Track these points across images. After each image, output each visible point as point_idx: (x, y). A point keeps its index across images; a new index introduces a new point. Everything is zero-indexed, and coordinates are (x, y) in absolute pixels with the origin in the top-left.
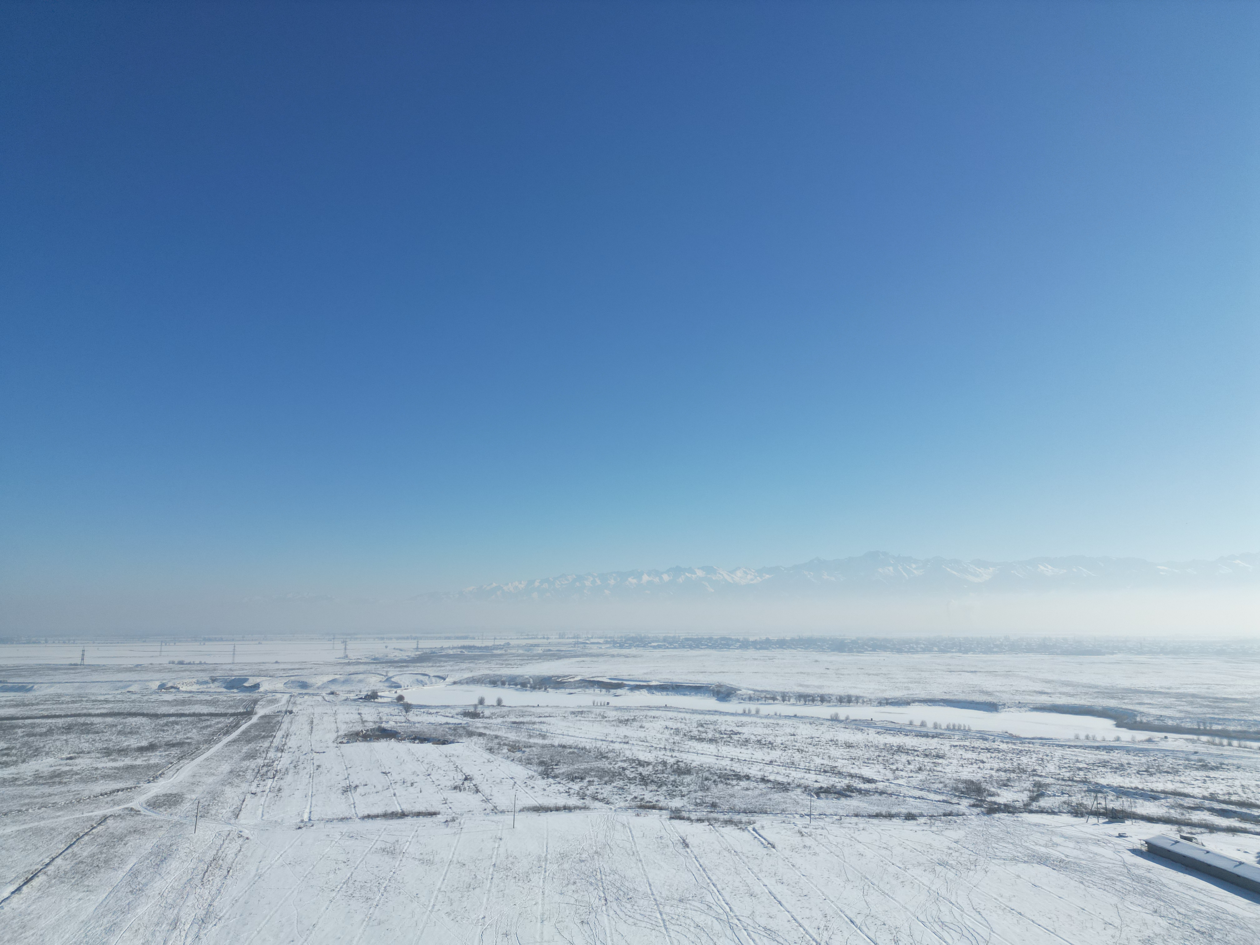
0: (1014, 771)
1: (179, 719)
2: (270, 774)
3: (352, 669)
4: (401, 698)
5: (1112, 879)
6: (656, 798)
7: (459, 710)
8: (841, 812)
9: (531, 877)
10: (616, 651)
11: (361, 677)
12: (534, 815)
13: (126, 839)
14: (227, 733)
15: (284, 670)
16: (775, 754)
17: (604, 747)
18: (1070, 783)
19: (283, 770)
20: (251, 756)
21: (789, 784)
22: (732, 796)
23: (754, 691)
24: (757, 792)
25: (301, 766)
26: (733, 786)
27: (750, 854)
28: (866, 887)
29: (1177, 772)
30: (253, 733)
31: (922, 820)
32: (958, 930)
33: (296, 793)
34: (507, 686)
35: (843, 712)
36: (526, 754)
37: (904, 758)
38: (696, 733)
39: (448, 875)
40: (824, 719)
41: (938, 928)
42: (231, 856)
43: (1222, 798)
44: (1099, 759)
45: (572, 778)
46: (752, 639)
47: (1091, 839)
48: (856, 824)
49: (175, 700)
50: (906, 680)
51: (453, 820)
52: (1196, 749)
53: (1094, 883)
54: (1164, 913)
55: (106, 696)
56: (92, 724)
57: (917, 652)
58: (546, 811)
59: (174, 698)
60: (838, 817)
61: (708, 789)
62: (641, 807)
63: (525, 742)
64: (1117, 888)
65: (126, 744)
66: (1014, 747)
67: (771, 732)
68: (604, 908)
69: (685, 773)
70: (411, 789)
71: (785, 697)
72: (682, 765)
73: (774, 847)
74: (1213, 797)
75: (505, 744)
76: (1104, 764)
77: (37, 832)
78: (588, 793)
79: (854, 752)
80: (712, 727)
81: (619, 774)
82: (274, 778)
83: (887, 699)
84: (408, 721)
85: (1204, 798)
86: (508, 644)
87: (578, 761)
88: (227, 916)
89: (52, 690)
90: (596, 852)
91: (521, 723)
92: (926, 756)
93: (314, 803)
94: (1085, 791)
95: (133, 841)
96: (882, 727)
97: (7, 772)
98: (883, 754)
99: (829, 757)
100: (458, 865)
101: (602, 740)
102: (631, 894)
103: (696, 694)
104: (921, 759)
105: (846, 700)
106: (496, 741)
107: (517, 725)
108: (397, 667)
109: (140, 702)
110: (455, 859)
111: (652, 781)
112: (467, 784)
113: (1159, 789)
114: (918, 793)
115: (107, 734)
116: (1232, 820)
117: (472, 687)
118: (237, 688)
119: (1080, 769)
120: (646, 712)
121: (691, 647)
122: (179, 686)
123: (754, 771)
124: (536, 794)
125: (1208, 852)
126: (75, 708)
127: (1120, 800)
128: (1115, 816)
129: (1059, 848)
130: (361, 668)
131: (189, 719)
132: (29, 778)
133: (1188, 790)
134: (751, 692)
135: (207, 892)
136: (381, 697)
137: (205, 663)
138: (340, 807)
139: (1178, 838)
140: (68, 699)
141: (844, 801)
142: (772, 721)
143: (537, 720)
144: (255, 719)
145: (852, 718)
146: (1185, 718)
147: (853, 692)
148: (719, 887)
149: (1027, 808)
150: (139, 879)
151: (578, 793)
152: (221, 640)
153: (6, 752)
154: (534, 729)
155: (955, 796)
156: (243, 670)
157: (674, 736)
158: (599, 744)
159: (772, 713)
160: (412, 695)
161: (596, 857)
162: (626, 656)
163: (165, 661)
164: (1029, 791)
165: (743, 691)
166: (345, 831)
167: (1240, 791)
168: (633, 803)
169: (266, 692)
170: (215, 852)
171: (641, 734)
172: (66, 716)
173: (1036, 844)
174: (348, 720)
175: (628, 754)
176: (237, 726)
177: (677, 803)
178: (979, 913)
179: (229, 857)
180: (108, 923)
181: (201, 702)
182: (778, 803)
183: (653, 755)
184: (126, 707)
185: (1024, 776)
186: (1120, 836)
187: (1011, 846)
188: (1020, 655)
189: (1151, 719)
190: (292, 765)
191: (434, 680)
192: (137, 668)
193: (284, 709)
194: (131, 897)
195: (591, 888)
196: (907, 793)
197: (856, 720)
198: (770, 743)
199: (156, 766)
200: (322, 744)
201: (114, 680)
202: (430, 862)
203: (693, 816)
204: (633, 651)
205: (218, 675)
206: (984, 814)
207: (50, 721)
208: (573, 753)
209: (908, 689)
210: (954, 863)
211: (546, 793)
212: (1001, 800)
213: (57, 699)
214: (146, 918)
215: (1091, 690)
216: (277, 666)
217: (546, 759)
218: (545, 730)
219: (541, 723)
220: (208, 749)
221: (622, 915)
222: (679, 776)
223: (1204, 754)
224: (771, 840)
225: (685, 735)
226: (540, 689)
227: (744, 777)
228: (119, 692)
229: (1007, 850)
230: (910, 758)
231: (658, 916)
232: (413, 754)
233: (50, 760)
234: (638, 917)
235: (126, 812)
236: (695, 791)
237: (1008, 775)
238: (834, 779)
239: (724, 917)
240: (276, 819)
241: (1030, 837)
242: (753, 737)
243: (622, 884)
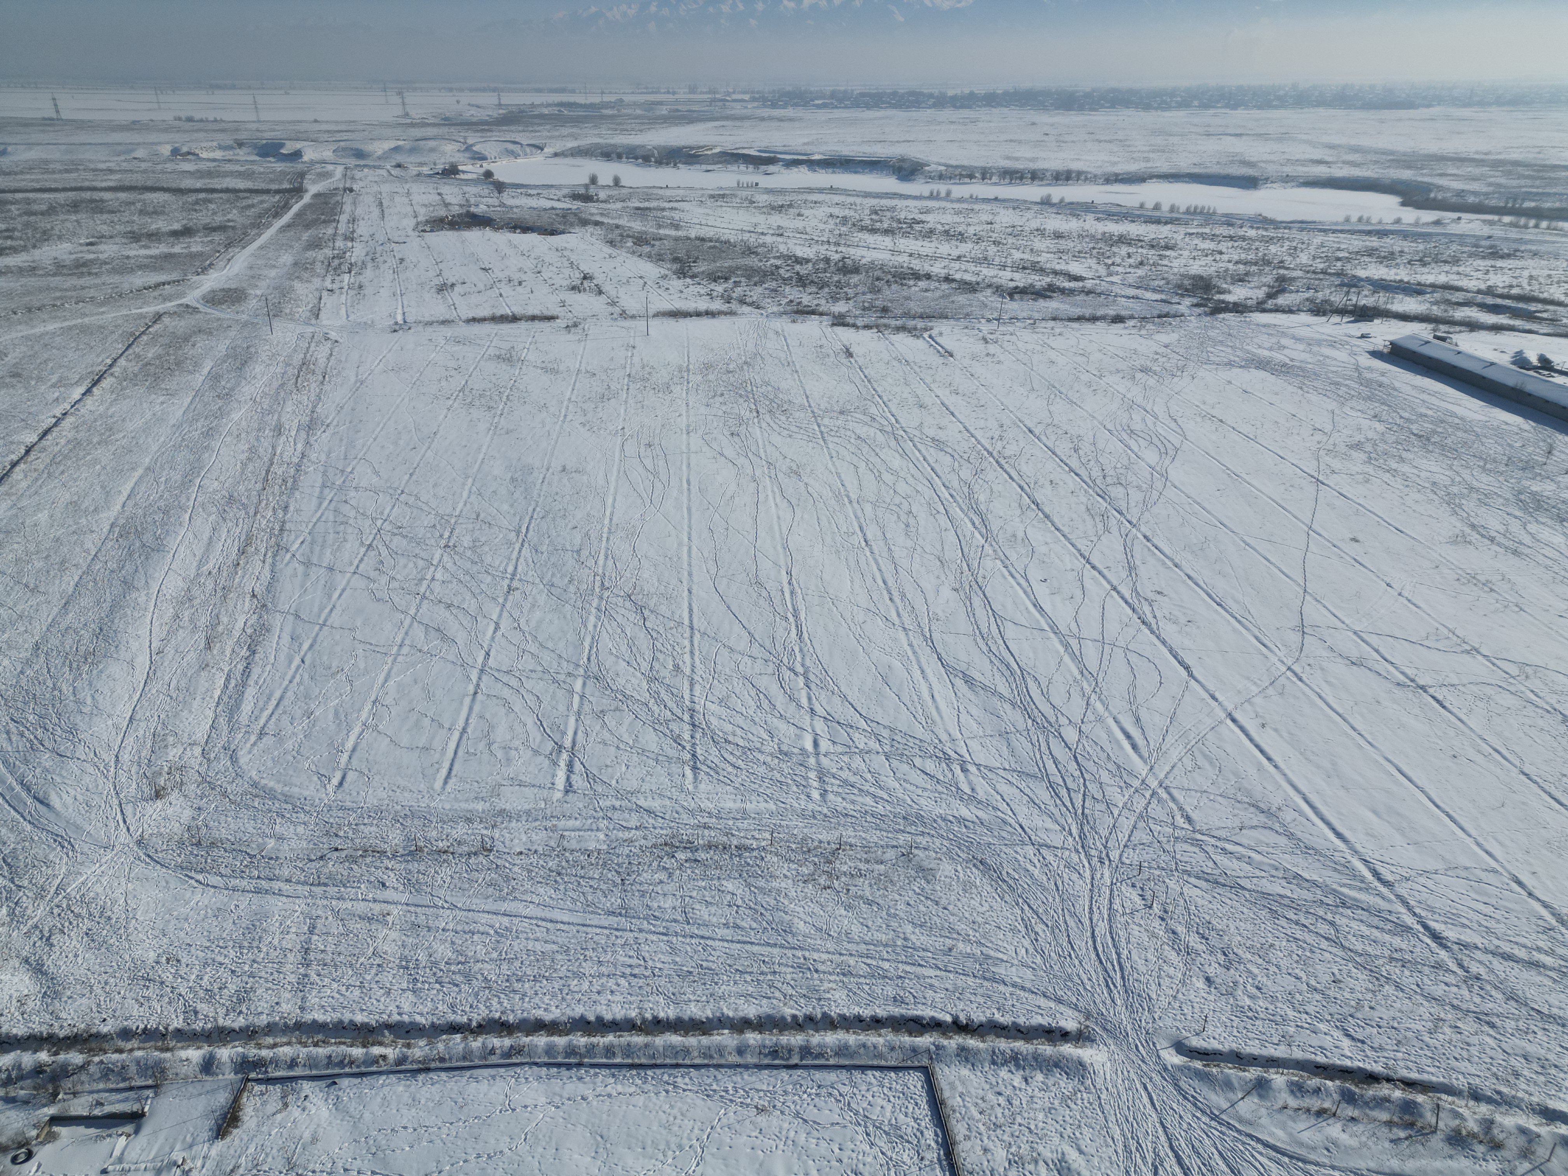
0: (1256, 264)
1: (210, 196)
2: (345, 267)
3: (418, 133)
4: (488, 174)
5: (1337, 384)
6: (815, 302)
7: (565, 191)
8: (1036, 315)
9: (672, 388)
10: (766, 112)
11: (432, 144)
12: (671, 322)
13: (193, 339)
14: (277, 215)
15: (328, 131)
16: (965, 248)
17: (752, 240)
18: (1321, 276)
19: (360, 264)
20: (315, 244)
21: (978, 283)
22: (908, 298)
23: (947, 166)
24: (938, 294)
25: (381, 259)
26: (910, 287)
27: (922, 365)
28: (1052, 396)
29: (1458, 261)
30: (310, 216)
31: (1131, 323)
32: (1148, 438)
33: (381, 290)
34: (624, 160)
35: (1058, 193)
36: (656, 248)
37: (1124, 250)
38: (869, 222)
39: (577, 384)
40: (1032, 202)
41: (1125, 436)
42: (322, 361)
43: (1500, 291)
44: (1366, 247)
45: (714, 278)
46: (950, 93)
47: (1326, 340)
48: (1052, 329)
49: (198, 171)
50: (1147, 148)
51: (575, 325)
52: (1491, 233)
53: (1315, 389)
54: (1384, 418)
55: (108, 164)
56: (102, 201)
57: (1169, 108)
58: (685, 317)
59: (196, 167)
60: (1031, 321)
61: (879, 291)
62: (798, 312)
63: (653, 233)
64: (1340, 393)
65: (154, 227)
66: (1265, 233)
67: (962, 220)
68: (756, 420)
69: (851, 272)
70: (519, 289)
71: (985, 174)
72: (848, 261)
73: (952, 356)
74: (1490, 291)
75: (628, 236)
76: (1370, 252)
77: (84, 330)
78: (734, 295)
79: (1063, 244)
80: (888, 214)
81: (772, 273)
82: (350, 272)
83: (1117, 175)
84: (502, 205)
85: (1479, 292)
86: (621, 100)
87: (720, 257)
88: (335, 423)
89: (33, 154)
90: (746, 363)
91: (647, 209)
92: (1153, 247)
93: (405, 303)
94: (1336, 286)
95: (202, 342)
96: (1103, 212)
97: (20, 259)
98: (1100, 246)
99: (1032, 250)
100: (588, 375)
101: (750, 232)
102: (786, 407)
103: (871, 171)
104: (1144, 251)
105: (1064, 177)
106: (617, 232)
107: (641, 212)
108: (477, 131)
109: (154, 172)
110: (583, 368)
111: (812, 282)
112: (586, 284)
113: (1428, 282)
114: (1132, 292)
115: (126, 214)
116: (1501, 316)
117: (579, 161)
118: (274, 156)
119: (1338, 259)
120: (805, 196)
121: (868, 107)
122: (197, 151)
123: (937, 269)
124: (672, 297)
125: (1459, 353)
126: (71, 179)
127: (1377, 295)
128: (1363, 314)
129: (1286, 351)
130: (430, 132)
131: (224, 196)
132: (50, 267)
133: (1464, 283)
134: (943, 168)
135: (306, 398)
136: (464, 172)
137: (222, 121)
138: (438, 308)
139: (1430, 337)
140: (58, 166)
141: (1042, 303)
142: (965, 206)
143: (667, 205)
144: (307, 199)
145: (1067, 200)
146: (1494, 193)
147: (1075, 166)
148: (885, 399)
149: (1260, 307)
150: (223, 383)
151: (722, 296)
152: (233, 87)
153: (8, 233)
154: (663, 217)
155: (1177, 294)
156: (274, 131)
157: (839, 227)
158: (746, 236)
159: (967, 196)
160: (503, 170)
161: (745, 367)
162: (780, 120)
163: (168, 116)
164: (1269, 286)
165: (933, 167)
166: (449, 335)
167: (1525, 283)
168: (789, 308)
169: (312, 163)
170: (302, 356)
171: (799, 224)
172: (65, 190)
173: (1260, 347)
174: (427, 202)
175: (782, 248)
176: (286, 207)
177: (840, 307)
178: (1175, 421)
179: (321, 361)
180: (203, 426)
181: (231, 174)
182: (962, 307)
183: (814, 250)
184: (137, 179)
185: (1267, 269)
186: (1363, 336)
187: (1229, 350)
188: (1306, 110)
189: (1449, 195)
190: (368, 258)
191: (528, 150)
192: (133, 126)
193: (341, 186)
194: (220, 403)
195: (741, 400)
196: (1119, 291)
197: (1072, 203)
198: (960, 234)
199: (201, 254)
200: (400, 233)
201: (110, 141)
202: (555, 372)
203: (860, 322)
204: (790, 112)
205: (244, 137)
206: (1206, 314)
207: (46, 196)
208: (714, 247)
209: (1147, 160)
210: (1158, 369)
211: (683, 296)
212: (1230, 298)
213: (43, 166)
214: (244, 423)
215: (1384, 157)
216: (317, 127)
217: (681, 254)
218: (677, 218)
219: (672, 209)
220: (260, 235)
221: (775, 427)
222: (844, 275)
223: (1499, 238)
224: (949, 348)
225: (854, 225)
226: (667, 164)
227: (924, 275)
228: (123, 158)
229: (1223, 354)
230: (1131, 250)
231: (816, 428)
232: (515, 247)
233: (66, 246)
234: (793, 428)
235: (182, 309)
236: (864, 294)
237: (1248, 268)
238: (1033, 277)
239: (889, 429)
240: (364, 320)
241: (1255, 340)
242: (939, 227)
243: (776, 397)
